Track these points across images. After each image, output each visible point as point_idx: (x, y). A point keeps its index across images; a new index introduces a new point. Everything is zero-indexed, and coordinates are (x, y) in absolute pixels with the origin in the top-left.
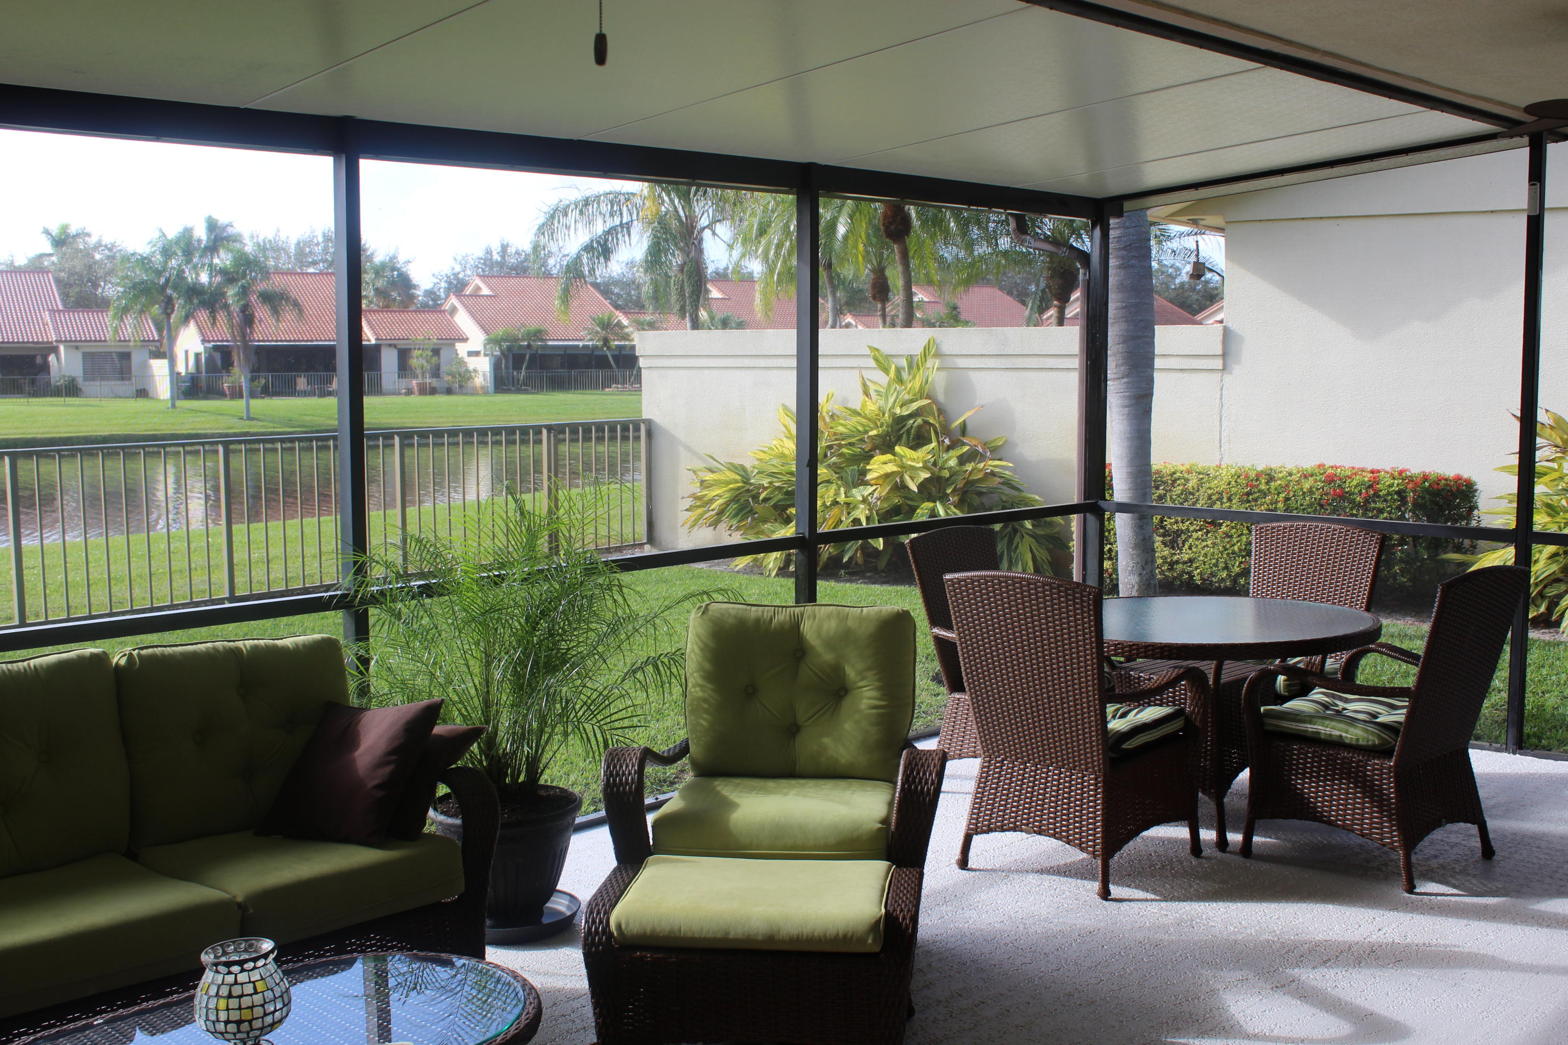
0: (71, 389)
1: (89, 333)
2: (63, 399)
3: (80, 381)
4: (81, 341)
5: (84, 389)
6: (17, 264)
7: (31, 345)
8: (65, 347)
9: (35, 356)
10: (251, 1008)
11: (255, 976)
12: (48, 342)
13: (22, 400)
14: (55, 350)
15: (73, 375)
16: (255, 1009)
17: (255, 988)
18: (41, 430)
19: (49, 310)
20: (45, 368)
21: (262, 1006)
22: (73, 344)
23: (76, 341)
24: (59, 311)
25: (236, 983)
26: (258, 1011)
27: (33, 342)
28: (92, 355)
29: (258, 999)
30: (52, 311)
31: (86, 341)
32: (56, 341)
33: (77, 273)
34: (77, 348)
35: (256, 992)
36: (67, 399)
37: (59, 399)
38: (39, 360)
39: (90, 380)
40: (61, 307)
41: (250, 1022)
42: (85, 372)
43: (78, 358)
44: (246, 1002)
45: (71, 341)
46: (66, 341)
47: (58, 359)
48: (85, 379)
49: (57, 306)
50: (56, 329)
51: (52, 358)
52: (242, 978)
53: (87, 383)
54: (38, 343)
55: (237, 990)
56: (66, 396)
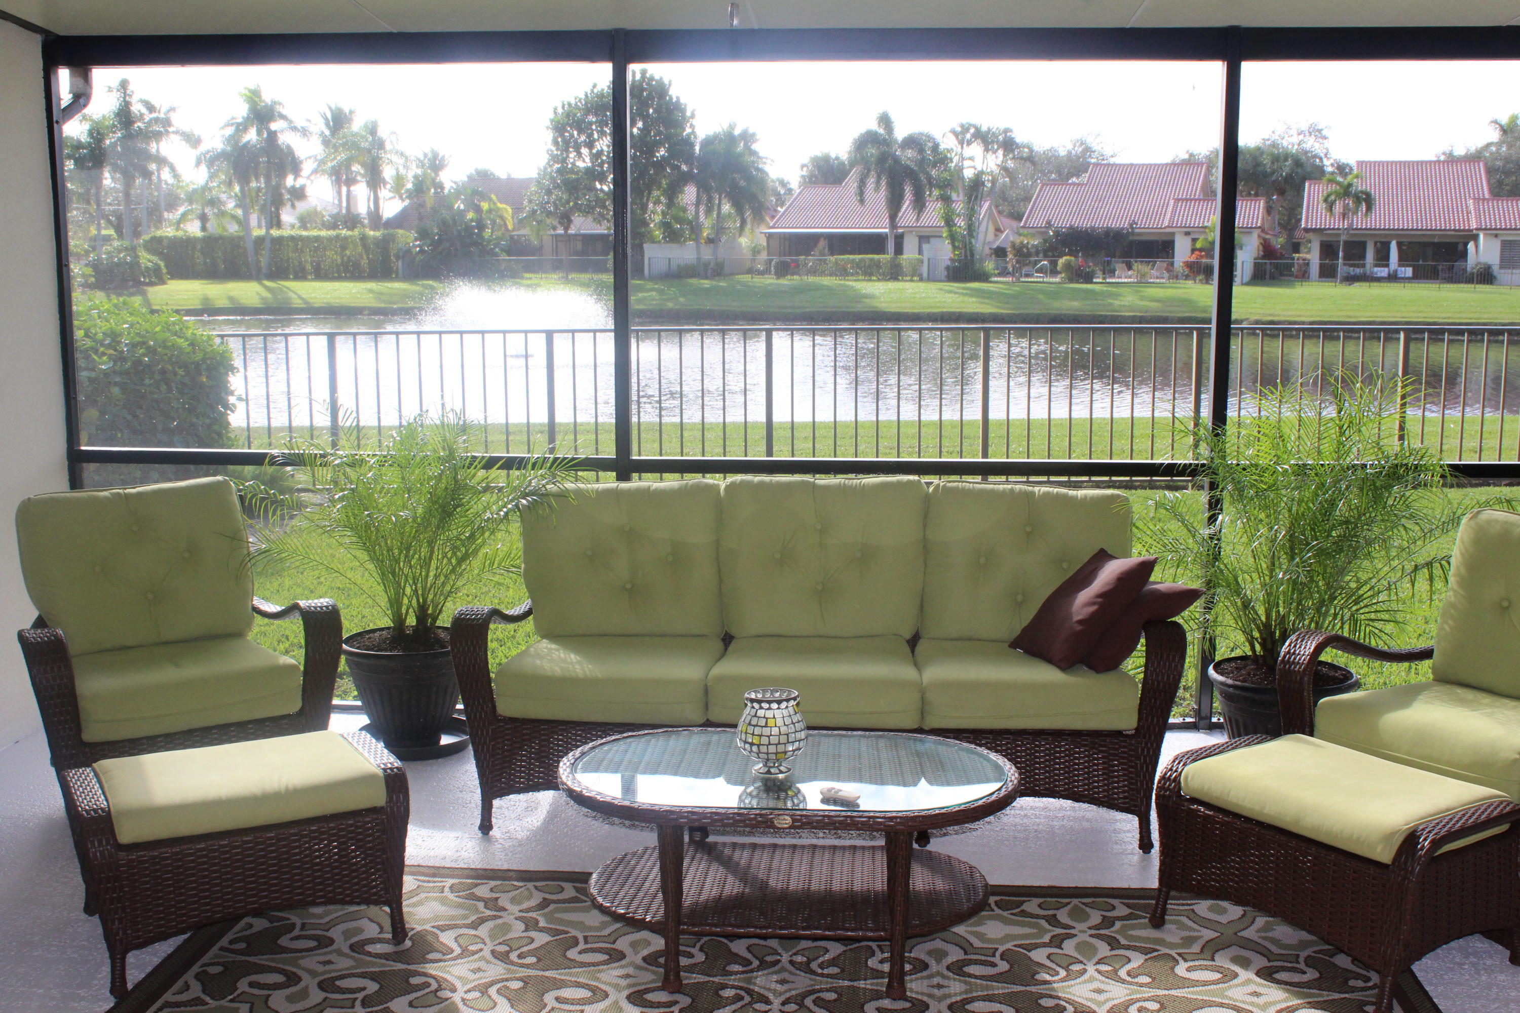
0: (1485, 276)
1: (1510, 220)
2: (1473, 286)
3: (1496, 269)
4: (1500, 229)
5: (1498, 276)
6: (1456, 154)
7: (1453, 233)
8: (1485, 235)
9: (1458, 243)
10: (760, 736)
11: (769, 714)
12: (1469, 230)
13: (1434, 286)
14: (1475, 238)
15: (1490, 263)
16: (763, 738)
17: (766, 723)
18: (1444, 315)
19: (1474, 199)
20: (1464, 254)
21: (769, 737)
22: (1493, 232)
23: (1495, 229)
24: (1484, 199)
25: (755, 716)
26: (765, 740)
27: (1455, 230)
28: (1511, 243)
29: (766, 731)
30: (1477, 200)
31: (1505, 229)
32: (1477, 229)
33: (1512, 161)
34: (1496, 236)
35: (766, 726)
36: (1477, 286)
37: (1469, 286)
38: (1460, 247)
39: (1506, 268)
40: (1487, 196)
41: (758, 746)
42: (1502, 259)
43: (1496, 245)
44: (757, 731)
45: (1490, 229)
46: (1486, 229)
47: (1477, 247)
48: (1501, 267)
49: (1483, 194)
50: (1478, 217)
51: (1471, 246)
52: (761, 713)
53: (1503, 271)
54: (1459, 230)
55: (754, 722)
56: (1477, 283)
